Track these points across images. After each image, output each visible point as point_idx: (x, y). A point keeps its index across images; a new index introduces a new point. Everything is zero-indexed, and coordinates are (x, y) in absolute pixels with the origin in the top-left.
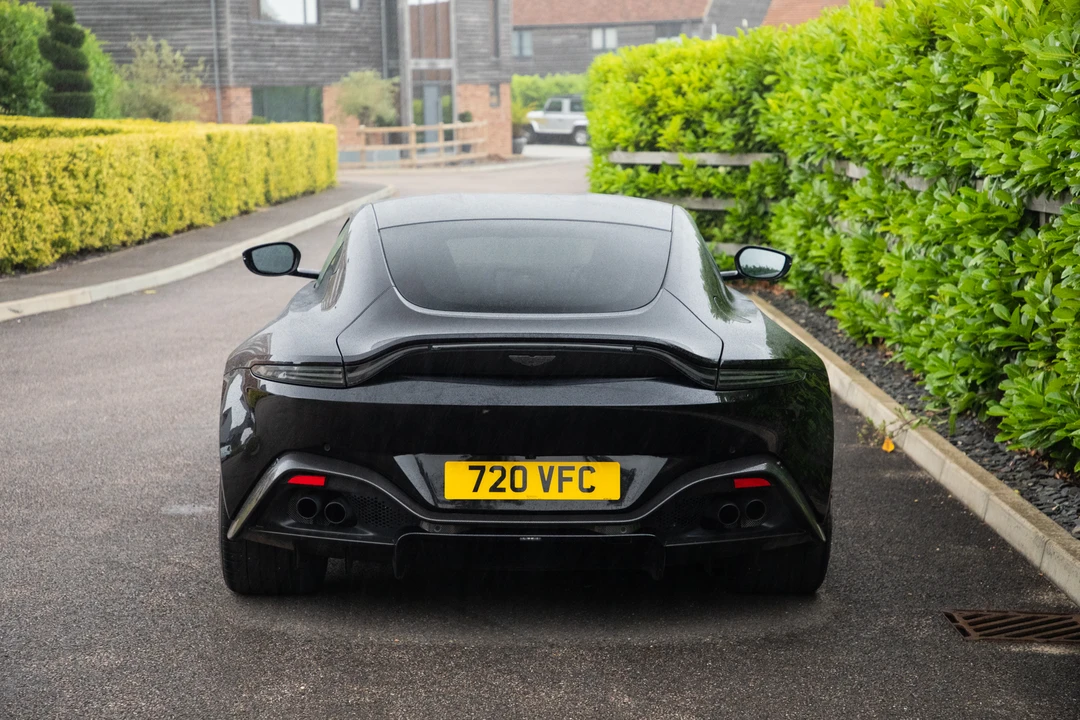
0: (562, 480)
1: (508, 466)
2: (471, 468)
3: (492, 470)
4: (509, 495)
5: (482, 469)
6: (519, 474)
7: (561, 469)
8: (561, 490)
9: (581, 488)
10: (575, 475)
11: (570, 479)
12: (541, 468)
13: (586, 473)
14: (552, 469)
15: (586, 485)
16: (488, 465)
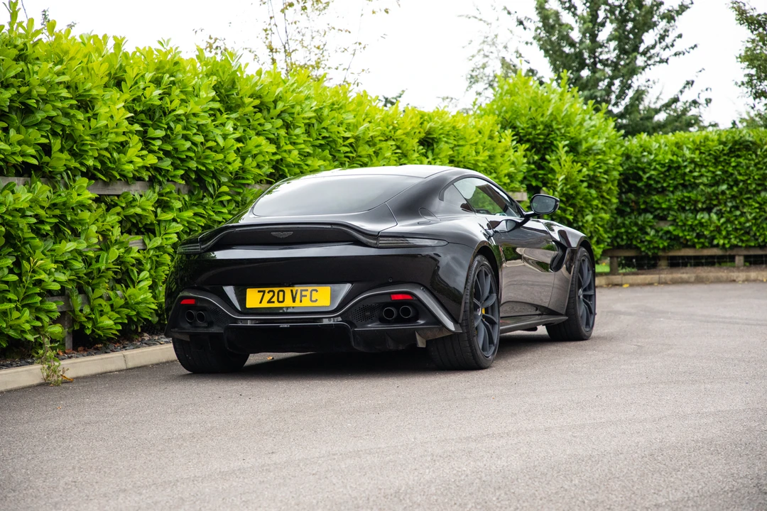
0: (302, 296)
1: (276, 290)
2: (259, 291)
3: (268, 292)
4: (276, 305)
5: (264, 292)
6: (281, 294)
7: (302, 291)
8: (301, 301)
9: (311, 300)
10: (308, 293)
11: (306, 296)
12: (292, 291)
13: (314, 292)
14: (297, 291)
15: (313, 299)
16: (267, 290)
